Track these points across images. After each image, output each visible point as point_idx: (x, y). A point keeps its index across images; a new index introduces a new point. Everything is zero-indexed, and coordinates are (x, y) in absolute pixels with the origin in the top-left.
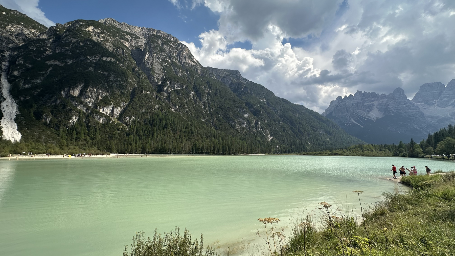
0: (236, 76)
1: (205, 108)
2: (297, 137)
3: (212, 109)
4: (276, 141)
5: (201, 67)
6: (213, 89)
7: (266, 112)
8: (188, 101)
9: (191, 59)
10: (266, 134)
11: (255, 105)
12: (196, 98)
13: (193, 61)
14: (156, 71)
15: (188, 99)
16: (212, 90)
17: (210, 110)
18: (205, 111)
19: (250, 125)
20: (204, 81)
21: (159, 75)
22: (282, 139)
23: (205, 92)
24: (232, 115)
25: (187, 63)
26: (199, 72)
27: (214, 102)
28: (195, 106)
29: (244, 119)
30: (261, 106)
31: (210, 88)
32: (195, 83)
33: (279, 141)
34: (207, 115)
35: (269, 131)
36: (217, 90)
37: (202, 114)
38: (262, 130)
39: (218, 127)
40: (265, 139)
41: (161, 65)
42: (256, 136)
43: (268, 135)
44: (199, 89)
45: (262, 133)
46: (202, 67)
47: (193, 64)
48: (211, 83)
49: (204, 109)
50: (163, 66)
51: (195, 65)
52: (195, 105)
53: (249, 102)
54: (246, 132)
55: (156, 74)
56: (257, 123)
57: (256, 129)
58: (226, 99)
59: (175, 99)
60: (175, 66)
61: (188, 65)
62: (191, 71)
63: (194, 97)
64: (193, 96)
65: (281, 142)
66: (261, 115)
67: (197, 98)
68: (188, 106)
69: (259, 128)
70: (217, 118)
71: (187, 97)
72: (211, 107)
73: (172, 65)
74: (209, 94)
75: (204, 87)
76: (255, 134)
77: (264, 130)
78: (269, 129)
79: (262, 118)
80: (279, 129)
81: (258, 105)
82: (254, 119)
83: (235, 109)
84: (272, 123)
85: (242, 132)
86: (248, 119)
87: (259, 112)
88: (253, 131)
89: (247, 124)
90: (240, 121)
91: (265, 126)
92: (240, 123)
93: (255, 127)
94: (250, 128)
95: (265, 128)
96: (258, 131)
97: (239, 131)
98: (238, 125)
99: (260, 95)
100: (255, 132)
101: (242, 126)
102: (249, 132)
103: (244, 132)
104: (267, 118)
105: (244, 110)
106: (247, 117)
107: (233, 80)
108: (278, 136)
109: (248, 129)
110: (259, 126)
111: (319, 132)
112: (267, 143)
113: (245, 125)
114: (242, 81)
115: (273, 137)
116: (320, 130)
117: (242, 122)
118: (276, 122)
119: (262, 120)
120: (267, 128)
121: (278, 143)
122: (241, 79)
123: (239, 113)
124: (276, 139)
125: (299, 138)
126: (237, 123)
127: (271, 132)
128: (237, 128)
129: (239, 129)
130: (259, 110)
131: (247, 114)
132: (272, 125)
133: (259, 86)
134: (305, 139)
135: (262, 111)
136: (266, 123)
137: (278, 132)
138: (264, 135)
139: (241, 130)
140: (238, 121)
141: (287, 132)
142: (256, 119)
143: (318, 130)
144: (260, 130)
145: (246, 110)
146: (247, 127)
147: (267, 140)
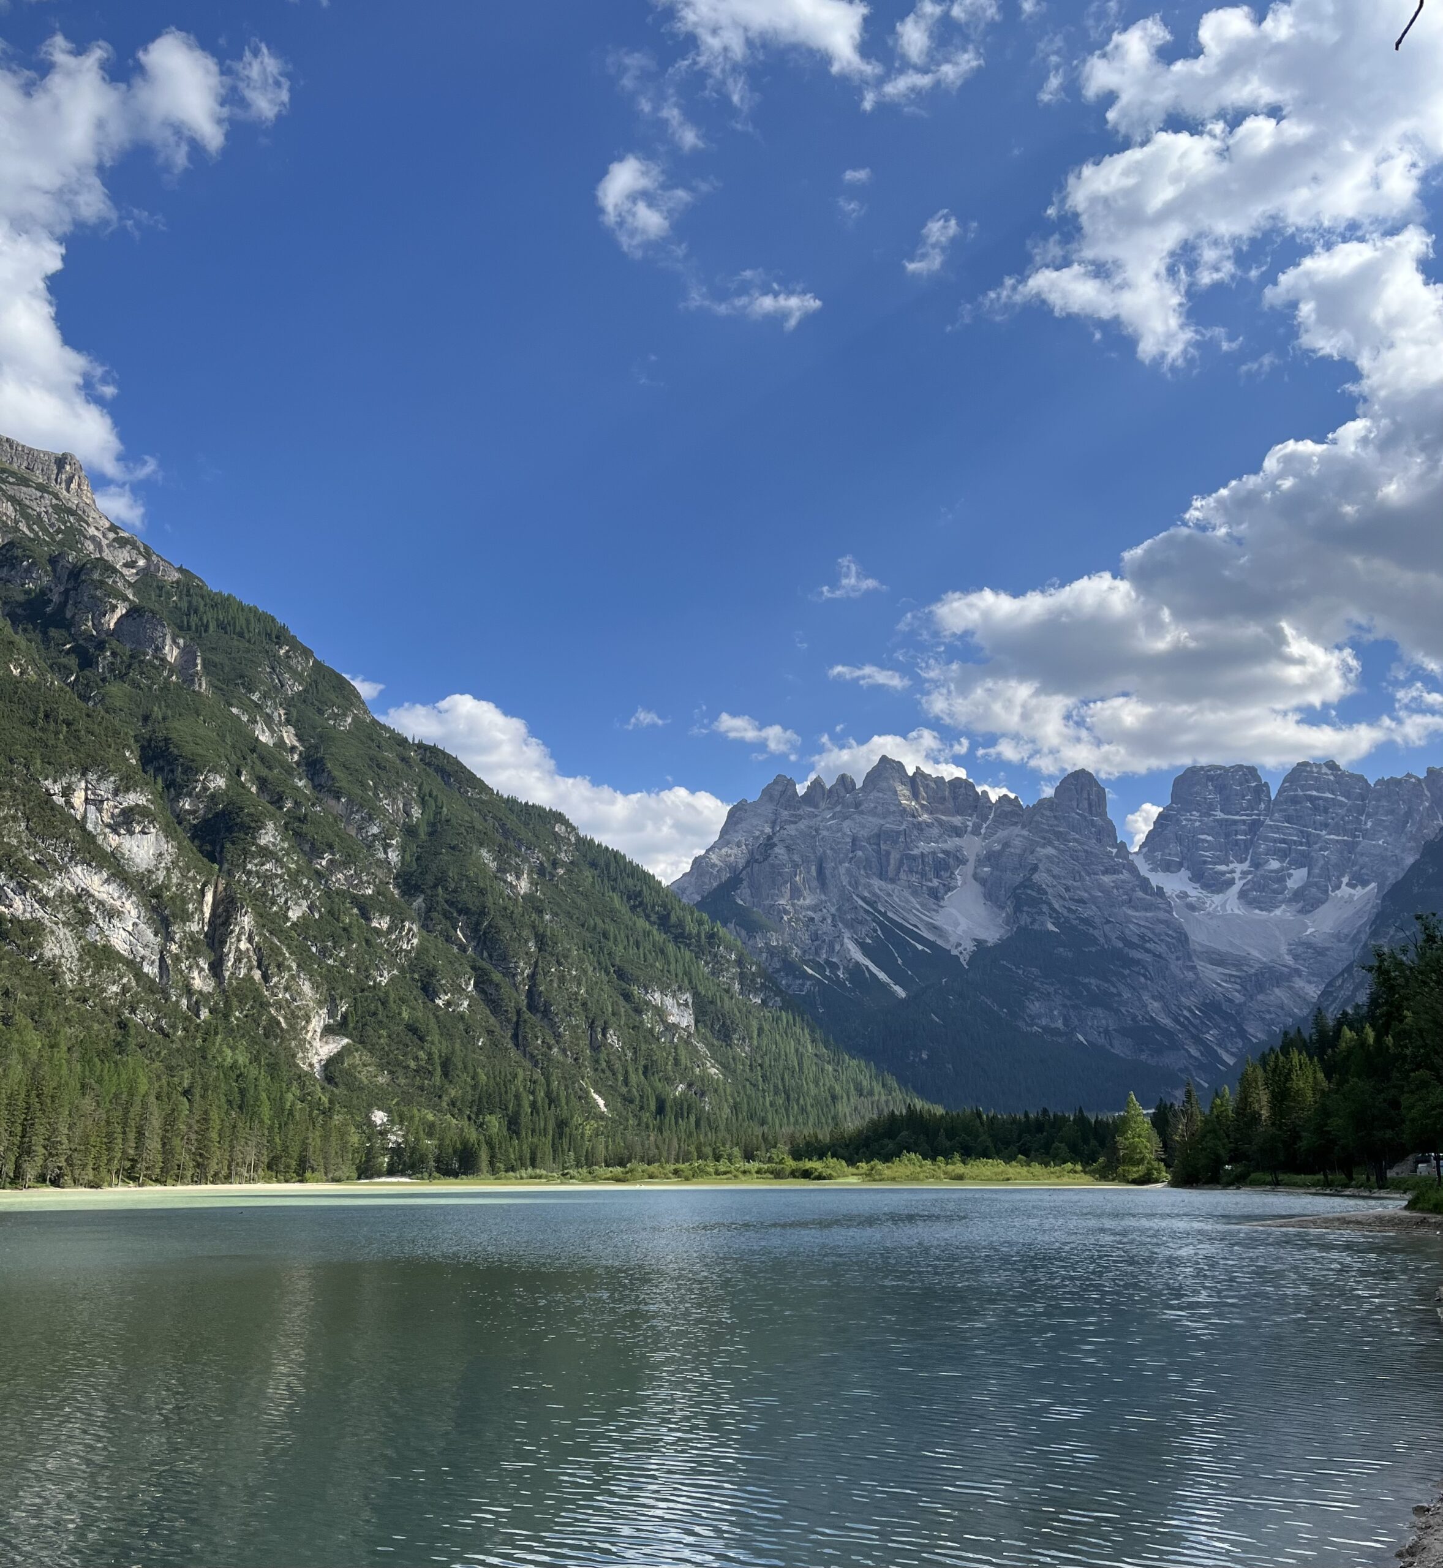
0: (48, 499)
2: (517, 1046)
4: (370, 1070)
7: (297, 834)
10: (292, 1017)
11: (214, 770)
19: (169, 937)
22: (416, 1058)
29: (124, 877)
30: (263, 783)
33: (392, 1074)
35: (316, 987)
38: (266, 978)
40: (278, 1056)
42: (209, 1032)
43: (308, 1022)
45: (264, 1005)
53: (167, 740)
54: (125, 989)
56: (226, 923)
57: (216, 968)
65: (402, 1081)
66: (266, 853)
69: (238, 960)
76: (204, 1014)
77: (275, 980)
78: (320, 974)
79: (267, 879)
80: (391, 980)
81: (239, 774)
82: (204, 885)
83: (48, 783)
84: (344, 929)
85: (94, 986)
86: (149, 882)
87: (253, 828)
88: (189, 991)
89: (142, 926)
90: (83, 894)
91: (289, 947)
92: (79, 911)
93: (204, 948)
94: (162, 959)
95: (290, 969)
96: (230, 984)
97: (67, 976)
98: (64, 924)
99: (251, 691)
100: (200, 992)
101: (92, 934)
102: (153, 992)
103: (115, 988)
104: (305, 882)
105: (125, 804)
106: (143, 867)
107: (23, 526)
108: (384, 1033)
109: (146, 969)
110: (243, 945)
111: (660, 1013)
112: (298, 1093)
113: (124, 934)
114: (107, 555)
115: (346, 1041)
116: (669, 1001)
117: (101, 903)
118: (375, 924)
119: (265, 894)
120: (298, 966)
121: (380, 1087)
122: (92, 531)
123: (81, 825)
124: (367, 1058)
125: (532, 1056)
126: (55, 909)
127: (331, 1003)
128: (50, 950)
129: (66, 964)
130: (249, 815)
131: (151, 838)
132: (344, 942)
133: (248, 621)
134: (570, 1060)
135: (270, 825)
136: (294, 924)
137: (383, 1004)
138: (279, 1023)
139: (85, 970)
140: (69, 894)
141: (448, 1004)
142: (216, 887)
143: (656, 997)
144: (249, 978)
145: (142, 801)
146: (142, 952)
147: (297, 1066)
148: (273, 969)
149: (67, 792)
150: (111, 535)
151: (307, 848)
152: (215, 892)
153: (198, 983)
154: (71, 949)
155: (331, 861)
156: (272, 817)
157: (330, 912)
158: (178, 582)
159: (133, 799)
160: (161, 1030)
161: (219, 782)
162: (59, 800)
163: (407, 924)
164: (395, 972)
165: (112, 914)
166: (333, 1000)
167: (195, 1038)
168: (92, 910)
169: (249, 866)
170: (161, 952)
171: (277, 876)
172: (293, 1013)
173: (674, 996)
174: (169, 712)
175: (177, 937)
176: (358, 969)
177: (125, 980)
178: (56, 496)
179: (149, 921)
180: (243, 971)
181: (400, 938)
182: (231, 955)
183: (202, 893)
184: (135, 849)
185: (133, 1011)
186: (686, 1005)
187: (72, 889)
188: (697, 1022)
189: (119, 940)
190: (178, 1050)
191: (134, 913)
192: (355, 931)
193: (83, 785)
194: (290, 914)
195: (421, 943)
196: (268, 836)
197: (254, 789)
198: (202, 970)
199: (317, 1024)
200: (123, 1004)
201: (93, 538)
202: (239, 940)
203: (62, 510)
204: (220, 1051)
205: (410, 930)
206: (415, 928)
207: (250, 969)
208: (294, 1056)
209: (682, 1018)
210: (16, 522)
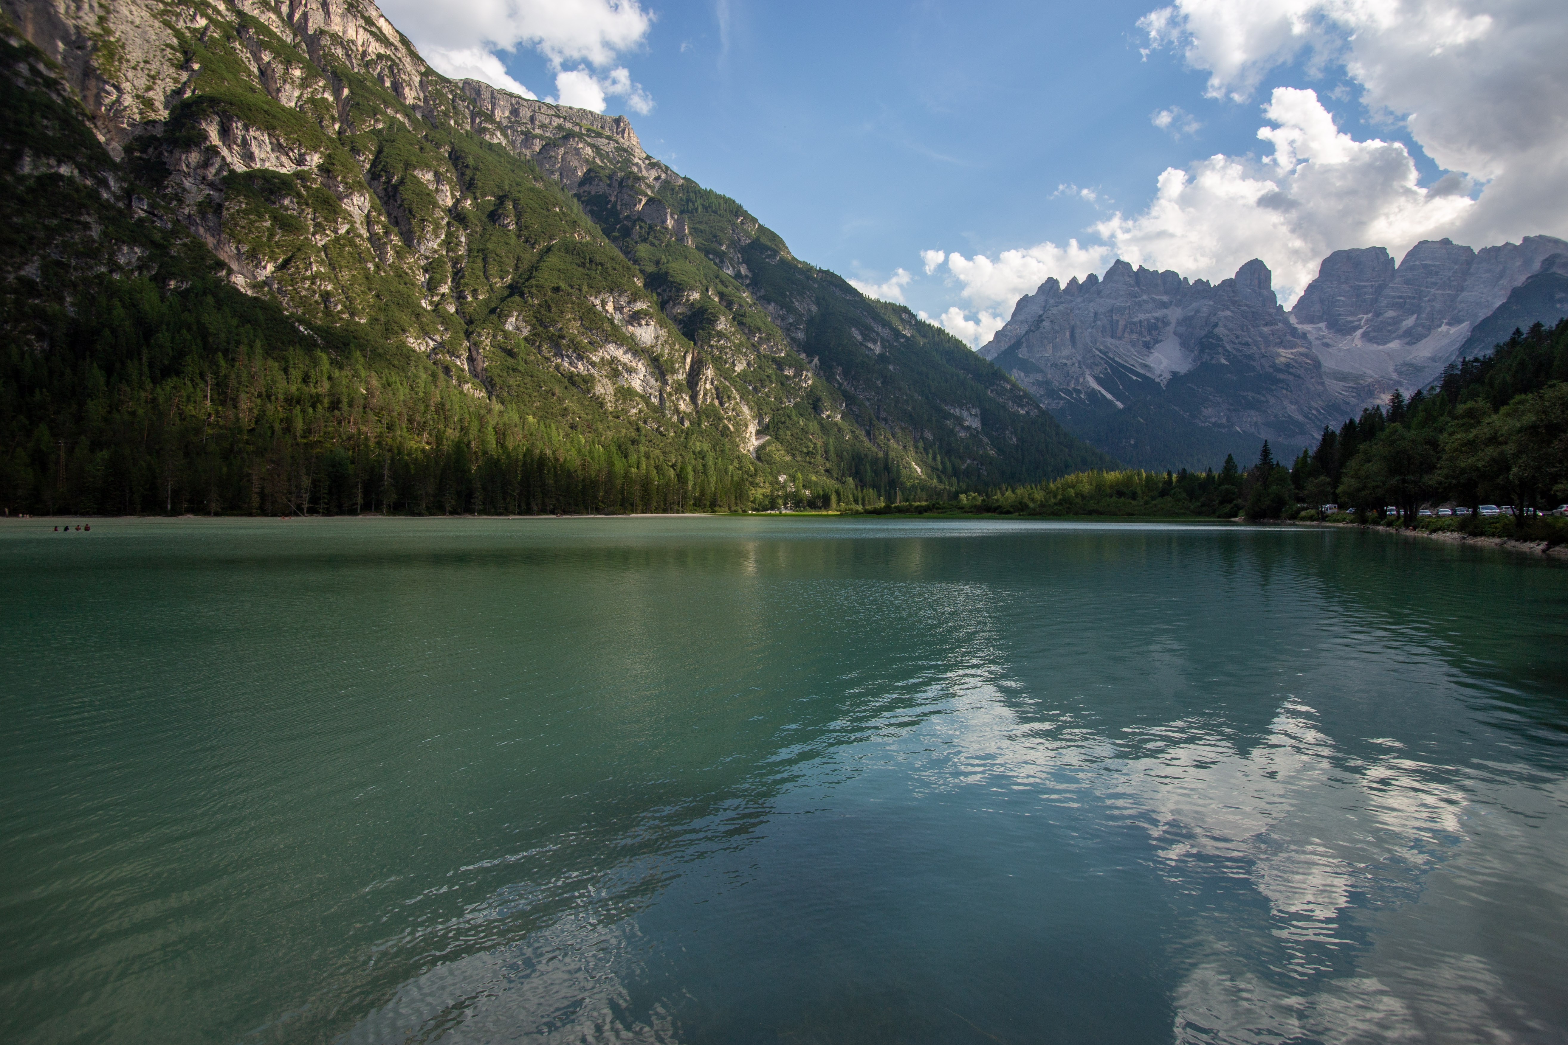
0: (612, 144)
1: (431, 286)
2: (870, 440)
3: (474, 292)
4: (779, 453)
5: (422, 74)
6: (484, 195)
7: (741, 323)
8: (337, 239)
9: (361, 22)
10: (737, 425)
11: (692, 289)
12: (384, 227)
13: (372, 34)
14: (135, 55)
15: (335, 231)
16: (475, 198)
17: (460, 297)
18: (436, 299)
19: (665, 382)
20: (438, 146)
21: (153, 78)
22: (807, 447)
23: (435, 205)
24: (574, 328)
25: (336, 39)
26: (410, 96)
27: (485, 260)
28: (376, 272)
29: (637, 350)
30: (722, 295)
31: (468, 186)
32: (380, 151)
33: (793, 455)
34: (445, 319)
35: (751, 408)
36: (501, 200)
37: (418, 316)
38: (722, 404)
39: (497, 380)
40: (728, 447)
41: (168, 24)
42: (688, 434)
43: (747, 426)
44: (402, 182)
45: (720, 419)
46: (429, 71)
47: (375, 48)
48: (471, 161)
49: (429, 290)
50: (178, 34)
51: (388, 58)
52: (377, 266)
53: (667, 273)
54: (640, 411)
55: (130, 74)
56: (698, 374)
57: (694, 398)
58: (549, 249)
59: (252, 223)
60: (263, 45)
61: (343, 47)
62: (356, 83)
63: (369, 222)
64: (368, 216)
65: (799, 459)
66: (720, 335)
67: (387, 233)
68: (332, 266)
69: (705, 394)
70: (494, 336)
71: (326, 219)
72: (467, 284)
73: (239, 32)
74: (457, 216)
75: (429, 176)
76: (687, 424)
77: (727, 405)
78: (753, 401)
79: (721, 349)
80: (795, 404)
81: (707, 290)
82: (685, 354)
83: (592, 298)
84: (768, 376)
85: (623, 410)
86: (653, 353)
87: (712, 321)
88: (677, 411)
89: (648, 377)
90: (614, 360)
91: (735, 388)
92: (613, 369)
93: (686, 388)
94: (661, 395)
95: (735, 399)
96: (701, 407)
97: (609, 404)
98: (606, 377)
99: (721, 245)
100: (684, 412)
101: (622, 382)
102: (656, 412)
103: (635, 411)
104: (744, 350)
105: (635, 309)
106: (649, 343)
107: (598, 161)
108: (788, 433)
109: (653, 400)
110: (708, 386)
111: (959, 420)
112: (737, 466)
113: (640, 381)
114: (645, 173)
115: (768, 438)
116: (965, 413)
117: (625, 364)
118: (786, 373)
119: (721, 358)
120: (741, 397)
121: (786, 463)
122: (636, 160)
123: (611, 321)
124: (780, 447)
125: (879, 445)
126: (600, 368)
127: (760, 416)
128: (599, 390)
129: (608, 398)
130: (711, 313)
131: (652, 328)
132: (767, 383)
133: (719, 204)
134: (901, 447)
135: (723, 319)
136: (739, 374)
137: (789, 416)
138: (729, 428)
139: (617, 401)
140: (607, 360)
141: (828, 417)
142: (693, 355)
143: (957, 412)
144: (712, 404)
145: (645, 307)
146: (650, 391)
147: (739, 451)
148: (725, 399)
149: (604, 303)
150: (647, 162)
151: (746, 331)
152: (693, 358)
153: (682, 407)
154: (611, 390)
155: (760, 338)
156: (724, 314)
157: (760, 368)
158: (682, 185)
159: (639, 306)
160: (661, 433)
161: (696, 296)
162: (599, 308)
163: (805, 373)
164: (798, 399)
165: (630, 371)
166: (761, 415)
167: (680, 437)
168: (620, 368)
169: (712, 343)
170: (660, 391)
171: (727, 347)
172: (737, 423)
173: (968, 410)
174: (671, 259)
175: (670, 382)
176: (775, 399)
177: (640, 406)
178: (617, 142)
179: (652, 374)
180: (709, 401)
181: (801, 380)
182: (702, 392)
183: (684, 357)
184: (643, 334)
185: (645, 422)
186: (976, 415)
187: (609, 357)
188: (983, 423)
189: (637, 384)
190: (670, 443)
191: (643, 369)
192: (774, 377)
193: (611, 298)
194: (736, 368)
195: (813, 383)
196: (722, 325)
197: (717, 299)
198: (685, 400)
199: (752, 428)
200: (639, 419)
201: (637, 164)
202: (705, 384)
203: (620, 149)
204: (694, 444)
205: (806, 376)
206: (809, 375)
207: (713, 399)
208: (738, 446)
209: (974, 423)
210: (594, 158)
